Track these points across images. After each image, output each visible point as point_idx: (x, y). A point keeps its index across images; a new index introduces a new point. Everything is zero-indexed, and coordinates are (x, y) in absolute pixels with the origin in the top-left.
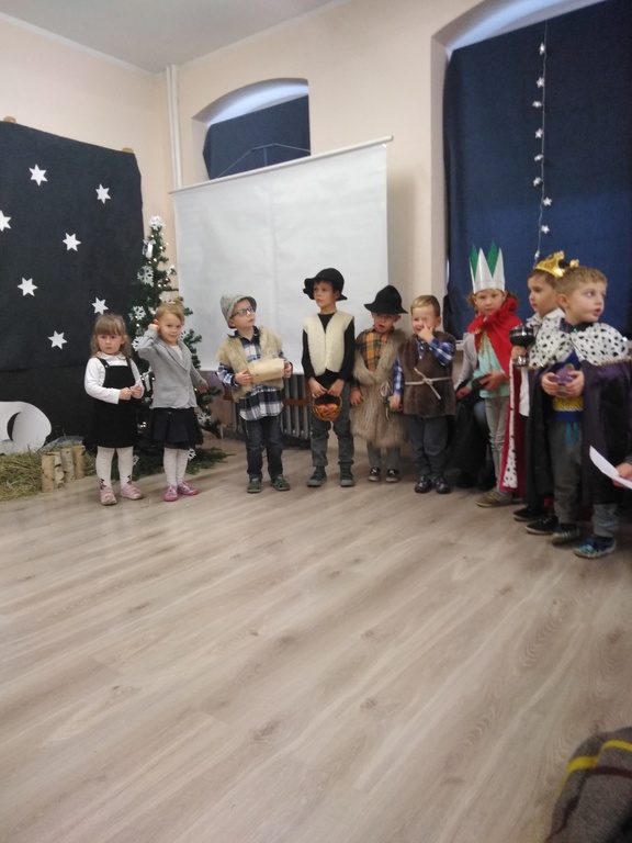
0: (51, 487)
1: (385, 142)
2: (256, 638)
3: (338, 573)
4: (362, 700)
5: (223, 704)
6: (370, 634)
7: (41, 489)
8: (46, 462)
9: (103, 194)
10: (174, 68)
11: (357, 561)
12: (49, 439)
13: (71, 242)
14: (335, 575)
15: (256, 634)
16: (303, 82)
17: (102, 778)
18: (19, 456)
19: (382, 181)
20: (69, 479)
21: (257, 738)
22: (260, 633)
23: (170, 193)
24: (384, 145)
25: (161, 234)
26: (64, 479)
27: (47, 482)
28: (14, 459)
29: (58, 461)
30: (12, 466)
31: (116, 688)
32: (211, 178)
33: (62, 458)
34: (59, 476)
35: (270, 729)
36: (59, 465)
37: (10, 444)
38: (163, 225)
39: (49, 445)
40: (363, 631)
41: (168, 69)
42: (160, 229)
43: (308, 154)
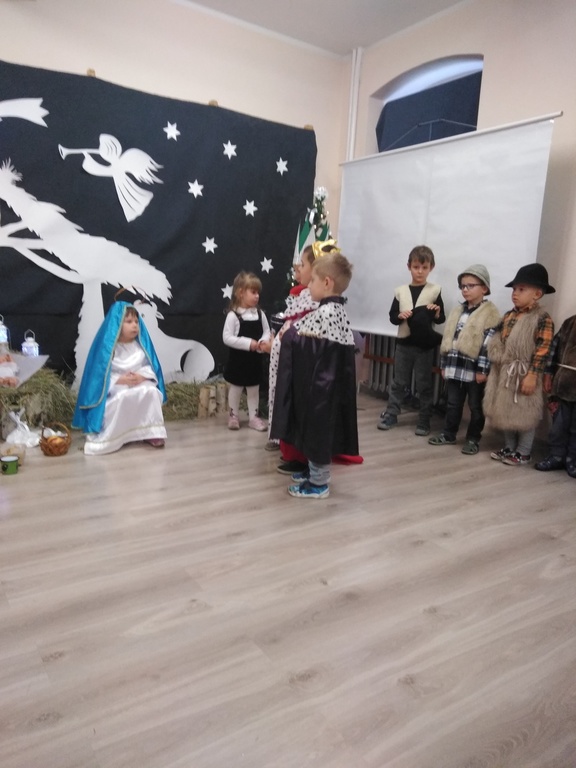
0: (204, 415)
1: (552, 118)
2: (323, 587)
3: (422, 542)
4: (403, 674)
5: (275, 641)
6: (433, 611)
7: (196, 415)
8: (203, 394)
9: (282, 166)
10: (360, 50)
11: (445, 535)
12: (212, 374)
13: (250, 208)
14: (418, 543)
15: (325, 583)
16: (479, 57)
17: (156, 677)
18: (186, 386)
19: (544, 158)
20: (220, 410)
21: (292, 681)
22: (330, 583)
23: (340, 165)
24: (552, 121)
25: (324, 203)
26: (216, 410)
27: (201, 411)
28: (182, 387)
29: (213, 394)
30: (179, 393)
31: (194, 601)
32: (380, 151)
33: (217, 393)
34: (212, 407)
35: (306, 677)
36: (213, 398)
37: (181, 374)
38: (327, 195)
39: (211, 380)
40: (427, 606)
41: (354, 52)
42: (323, 199)
43: (475, 129)
